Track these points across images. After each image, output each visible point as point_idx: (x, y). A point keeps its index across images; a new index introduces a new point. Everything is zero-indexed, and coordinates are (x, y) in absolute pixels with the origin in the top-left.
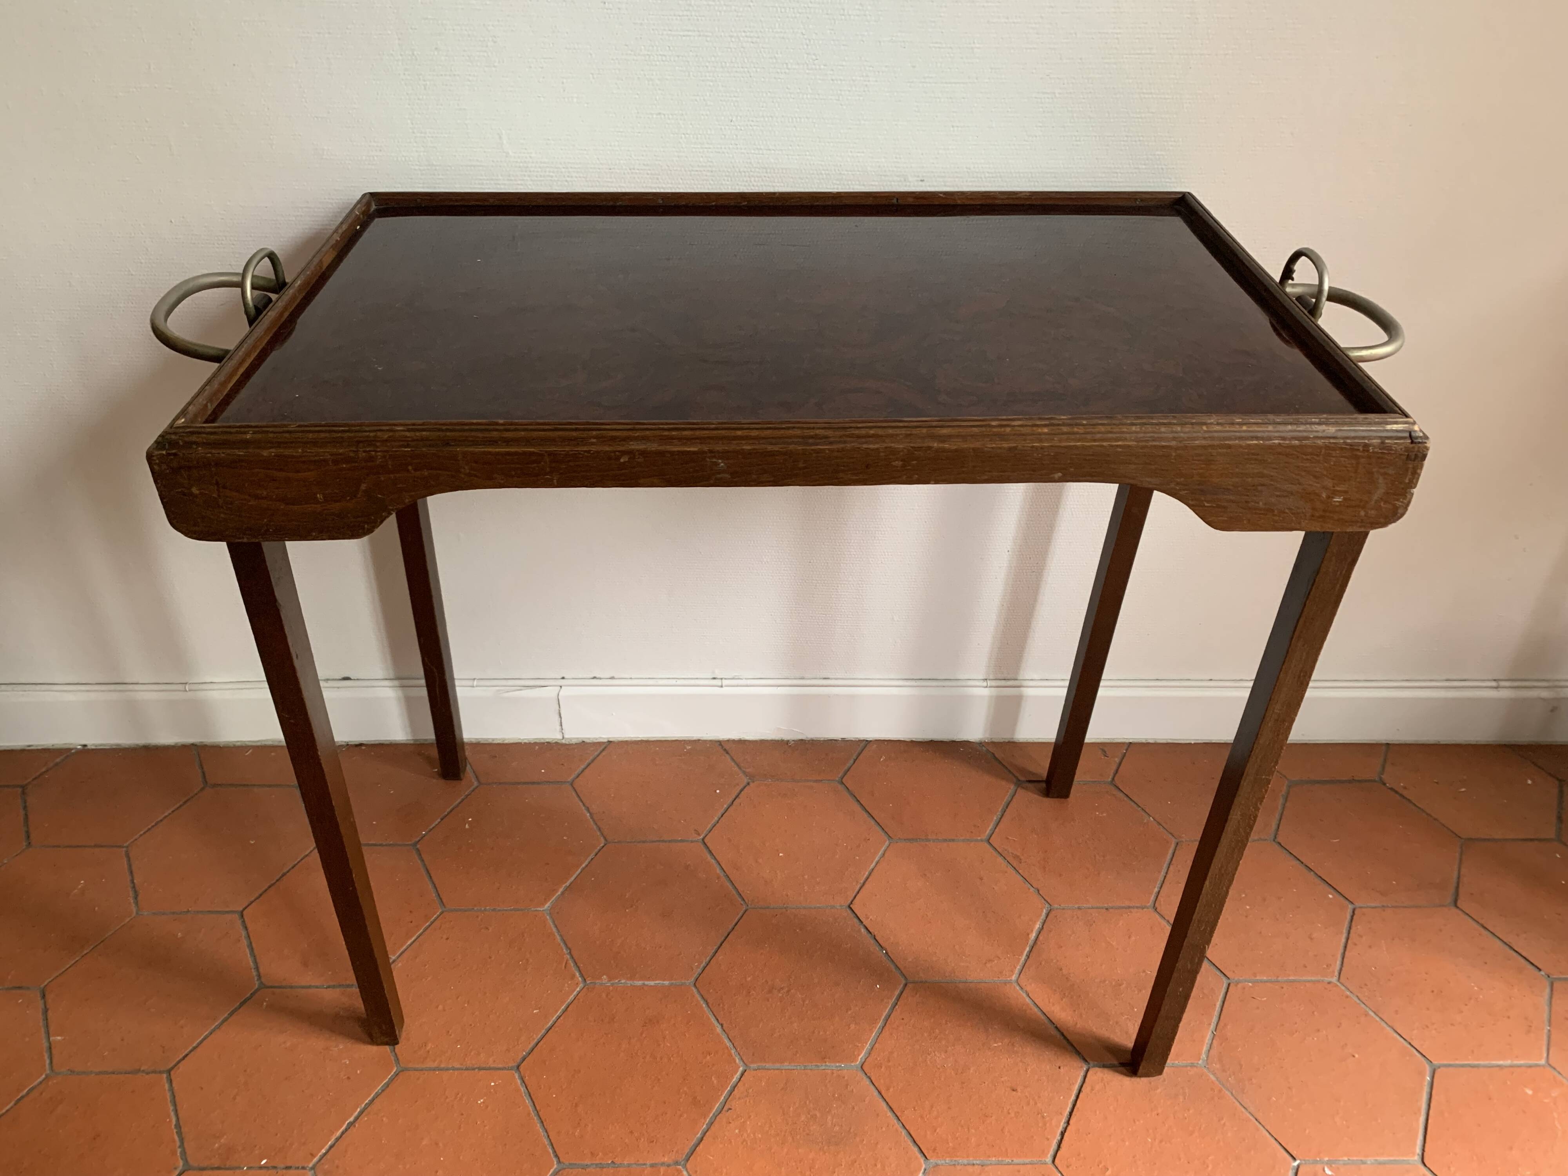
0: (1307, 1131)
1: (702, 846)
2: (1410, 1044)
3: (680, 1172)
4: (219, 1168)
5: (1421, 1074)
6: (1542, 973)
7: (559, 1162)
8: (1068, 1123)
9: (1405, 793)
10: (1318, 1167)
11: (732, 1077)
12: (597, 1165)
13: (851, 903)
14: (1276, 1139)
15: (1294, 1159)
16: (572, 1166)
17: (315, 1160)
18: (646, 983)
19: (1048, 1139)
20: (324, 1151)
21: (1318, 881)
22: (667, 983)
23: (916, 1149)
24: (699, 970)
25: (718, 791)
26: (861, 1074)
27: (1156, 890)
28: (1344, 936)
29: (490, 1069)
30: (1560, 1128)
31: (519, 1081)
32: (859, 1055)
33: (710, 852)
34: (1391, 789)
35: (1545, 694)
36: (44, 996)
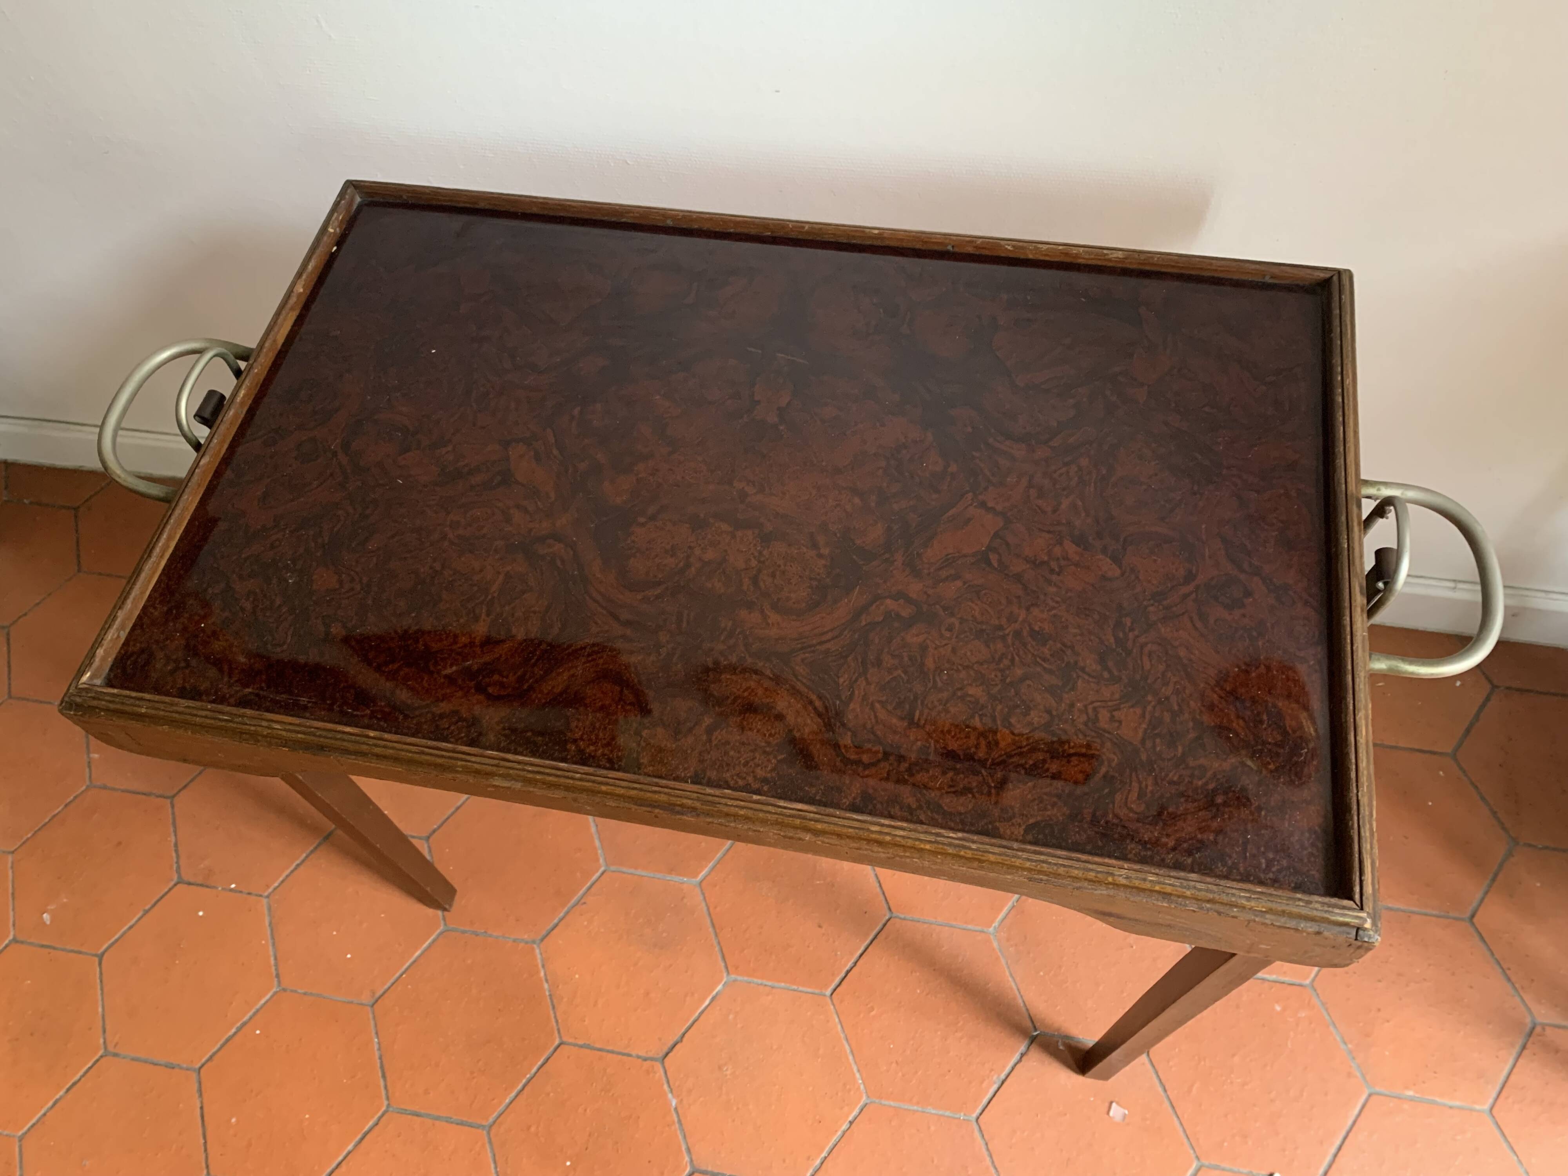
0: (1058, 1008)
3: (533, 949)
4: (202, 885)
7: (445, 924)
11: (593, 874)
14: (1027, 1010)
15: (1035, 1030)
16: (454, 929)
17: (270, 890)
19: (834, 975)
20: (276, 884)
23: (722, 964)
26: (698, 890)
30: (1290, 1046)
32: (700, 873)
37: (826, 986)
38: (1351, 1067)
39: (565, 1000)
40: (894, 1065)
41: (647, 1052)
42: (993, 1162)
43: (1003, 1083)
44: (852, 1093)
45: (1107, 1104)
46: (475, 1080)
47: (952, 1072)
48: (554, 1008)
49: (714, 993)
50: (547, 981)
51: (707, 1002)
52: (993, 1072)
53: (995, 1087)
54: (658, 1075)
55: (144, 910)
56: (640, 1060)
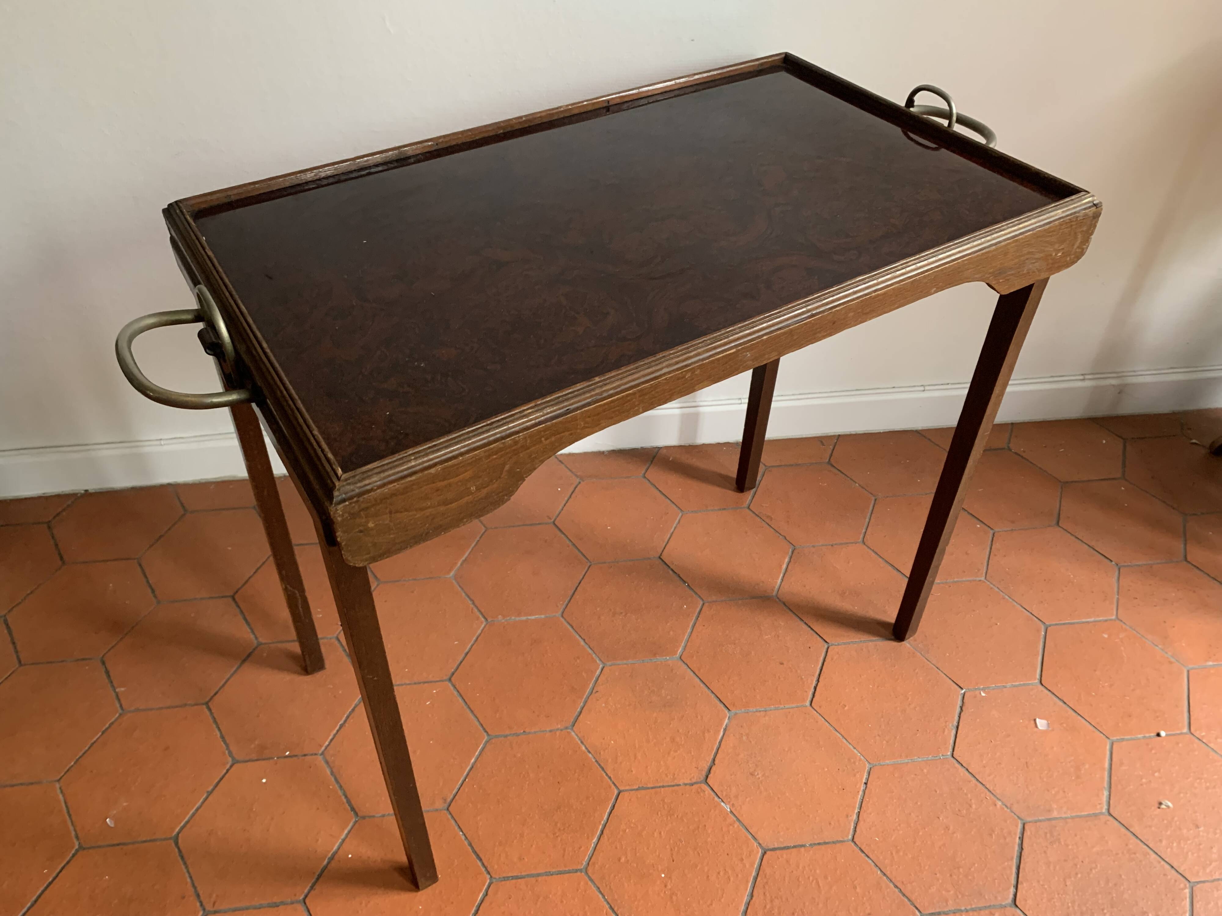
0: (969, 672)
1: (554, 526)
2: (1031, 613)
3: (569, 733)
4: (257, 760)
5: (1039, 631)
6: (1113, 563)
7: (488, 734)
8: (818, 681)
9: (1024, 455)
10: (977, 692)
11: (596, 672)
12: (514, 734)
13: (661, 555)
14: (950, 679)
15: (962, 689)
16: (497, 736)
17: (323, 748)
18: (529, 617)
19: (806, 692)
20: (327, 743)
21: (970, 517)
22: (543, 616)
23: (722, 705)
24: (564, 606)
25: (559, 489)
26: (681, 663)
27: (864, 531)
28: (988, 549)
29: (431, 682)
30: (1125, 656)
31: (452, 688)
32: (677, 651)
33: (560, 530)
34: (1016, 453)
35: (1114, 382)
36: (103, 663)
37: (804, 700)
38: (1168, 658)
39: (610, 760)
40: (877, 738)
41: (691, 780)
42: (977, 780)
43: (957, 727)
44: (857, 764)
45: (1033, 722)
46: (559, 839)
47: (920, 730)
48: (603, 769)
49: (724, 726)
50: (589, 752)
51: (722, 734)
52: (948, 723)
53: (954, 732)
54: (706, 793)
55: (208, 792)
56: (688, 786)
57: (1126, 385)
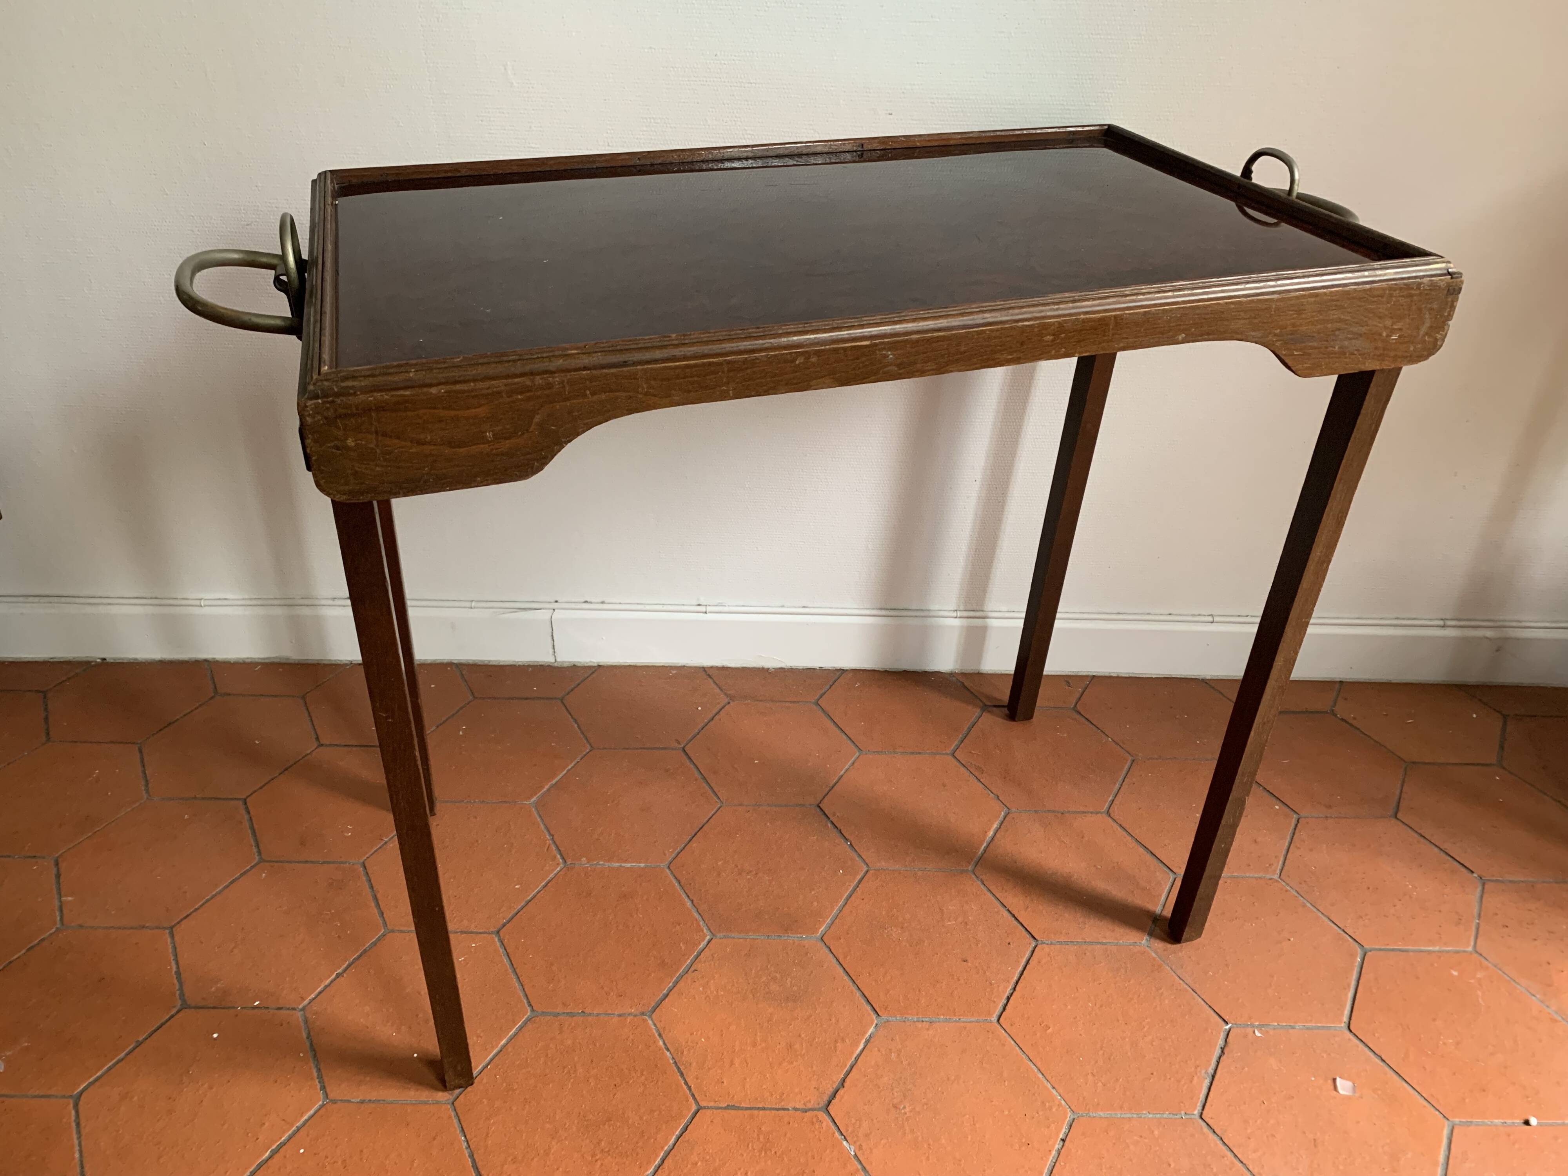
0: (1240, 1001)
1: (682, 754)
2: (1344, 931)
3: (645, 1021)
4: (214, 1008)
5: (1353, 956)
6: (1475, 875)
7: (533, 1010)
8: (1014, 989)
9: (1354, 723)
10: (1250, 1030)
11: (700, 944)
12: (567, 1013)
13: (820, 803)
14: (1210, 1007)
15: (1227, 1023)
16: (544, 1014)
17: (306, 1002)
18: (623, 865)
19: (994, 1002)
20: (313, 996)
21: (1266, 794)
22: (642, 865)
23: (869, 1008)
24: (673, 855)
25: (700, 708)
26: (821, 944)
27: (1111, 798)
28: (1288, 839)
29: (472, 933)
30: (1483, 1004)
31: (498, 944)
32: (820, 928)
33: (690, 758)
34: (1342, 719)
35: (1489, 633)
36: (57, 864)
37: (990, 1014)
38: (1549, 1013)
39: (694, 1064)
40: (1090, 1077)
41: (804, 1104)
42: (1236, 1156)
43: (1213, 1077)
44: (1054, 1110)
45: (1330, 1082)
46: (599, 1163)
47: (1155, 1073)
48: (682, 1074)
49: (867, 1035)
50: (668, 1050)
51: (861, 1046)
52: (1199, 1069)
53: (1207, 1082)
54: (824, 1125)
55: (137, 1041)
56: (799, 1112)
57: (1507, 639)
